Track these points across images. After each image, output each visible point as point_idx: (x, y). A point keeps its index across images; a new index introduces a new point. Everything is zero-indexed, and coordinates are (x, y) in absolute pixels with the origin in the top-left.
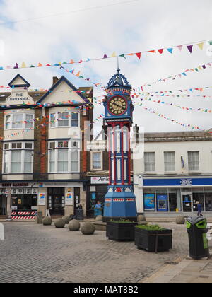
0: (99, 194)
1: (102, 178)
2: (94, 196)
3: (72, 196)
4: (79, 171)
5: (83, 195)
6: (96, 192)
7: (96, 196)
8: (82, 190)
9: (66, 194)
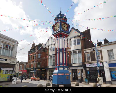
0: (91, 71)
1: (91, 64)
2: (88, 73)
3: (80, 73)
4: (82, 62)
5: (84, 72)
6: (89, 71)
7: (89, 72)
8: (83, 70)
9: (78, 72)
